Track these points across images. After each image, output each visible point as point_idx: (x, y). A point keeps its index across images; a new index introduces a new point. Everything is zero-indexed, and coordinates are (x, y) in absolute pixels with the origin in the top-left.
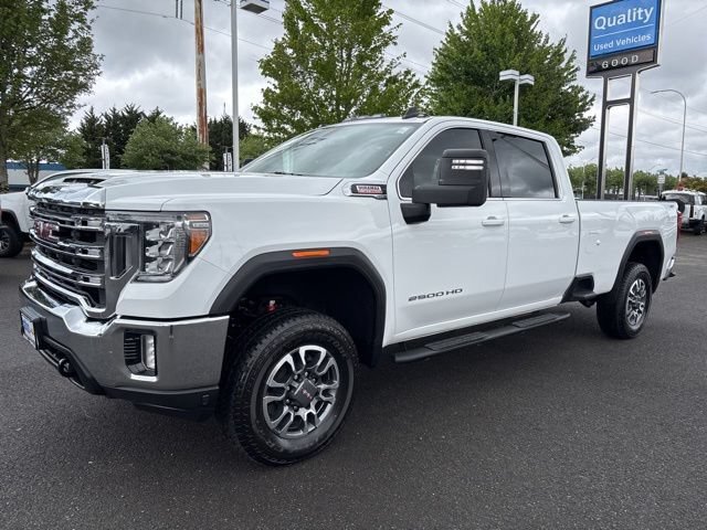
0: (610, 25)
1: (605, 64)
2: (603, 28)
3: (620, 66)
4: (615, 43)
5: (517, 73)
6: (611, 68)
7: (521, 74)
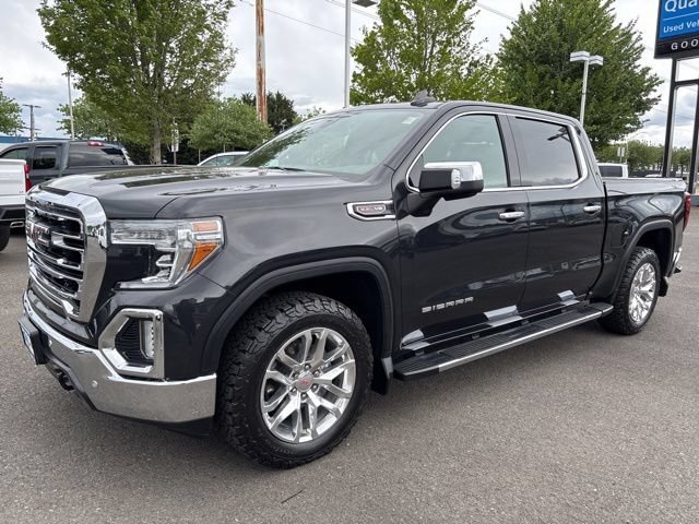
0: (680, 7)
1: (674, 46)
2: (673, 10)
3: (690, 48)
4: (685, 26)
5: (588, 54)
6: (680, 49)
7: (591, 55)
